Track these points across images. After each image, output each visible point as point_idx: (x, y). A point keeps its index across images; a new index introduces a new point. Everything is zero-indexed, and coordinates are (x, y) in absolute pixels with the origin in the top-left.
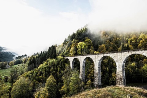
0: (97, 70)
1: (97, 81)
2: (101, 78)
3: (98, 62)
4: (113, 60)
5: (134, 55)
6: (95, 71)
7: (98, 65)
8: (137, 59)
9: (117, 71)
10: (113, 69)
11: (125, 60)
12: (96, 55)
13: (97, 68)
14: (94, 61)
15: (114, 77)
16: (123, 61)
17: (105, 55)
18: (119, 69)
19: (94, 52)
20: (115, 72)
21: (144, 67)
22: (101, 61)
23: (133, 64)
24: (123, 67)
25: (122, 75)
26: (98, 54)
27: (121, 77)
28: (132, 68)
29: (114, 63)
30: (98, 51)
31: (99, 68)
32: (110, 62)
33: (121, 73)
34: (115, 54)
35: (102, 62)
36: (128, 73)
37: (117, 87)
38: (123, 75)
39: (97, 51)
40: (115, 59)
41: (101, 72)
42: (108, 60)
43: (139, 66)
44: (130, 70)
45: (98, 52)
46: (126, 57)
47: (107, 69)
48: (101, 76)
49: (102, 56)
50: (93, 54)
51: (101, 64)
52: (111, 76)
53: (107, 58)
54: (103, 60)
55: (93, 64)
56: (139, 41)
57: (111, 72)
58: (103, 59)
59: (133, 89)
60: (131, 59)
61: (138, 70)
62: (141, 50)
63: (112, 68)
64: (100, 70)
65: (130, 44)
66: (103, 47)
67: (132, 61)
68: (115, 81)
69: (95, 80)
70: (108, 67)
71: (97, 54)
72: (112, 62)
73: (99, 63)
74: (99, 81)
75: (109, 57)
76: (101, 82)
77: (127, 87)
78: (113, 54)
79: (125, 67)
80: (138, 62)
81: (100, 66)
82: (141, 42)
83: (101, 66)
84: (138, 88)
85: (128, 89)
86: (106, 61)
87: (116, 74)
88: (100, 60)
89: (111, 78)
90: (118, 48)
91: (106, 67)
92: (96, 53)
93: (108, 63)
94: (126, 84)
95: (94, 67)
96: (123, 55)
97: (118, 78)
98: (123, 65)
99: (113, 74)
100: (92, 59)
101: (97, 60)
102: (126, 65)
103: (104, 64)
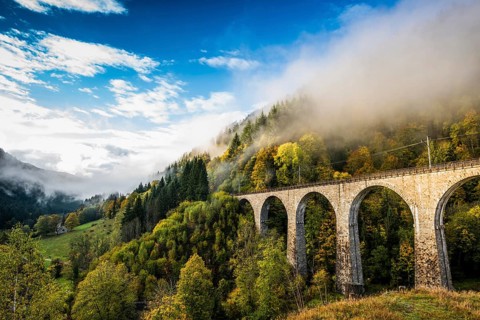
0: (345, 234)
1: (348, 272)
2: (360, 263)
3: (348, 206)
4: (401, 199)
5: (476, 179)
6: (339, 238)
7: (347, 219)
9: (417, 236)
10: (401, 231)
11: (444, 197)
12: (339, 183)
13: (344, 228)
14: (332, 204)
15: (408, 258)
16: (436, 203)
17: (372, 183)
18: (424, 231)
19: (331, 176)
20: (408, 240)
22: (358, 205)
23: (475, 211)
24: (436, 222)
25: (434, 251)
26: (348, 180)
27: (432, 258)
28: (472, 224)
29: (402, 209)
30: (344, 171)
31: (351, 226)
32: (390, 208)
33: (432, 242)
34: (407, 177)
35: (363, 207)
36: (459, 242)
38: (440, 251)
39: (341, 170)
40: (407, 197)
41: (361, 240)
42: (380, 200)
44: (465, 232)
45: (345, 174)
46: (445, 188)
47: (380, 231)
48: (362, 257)
49: (362, 185)
50: (331, 181)
51: (359, 216)
52: (395, 256)
53: (380, 195)
54: (366, 201)
55: (330, 213)
57: (394, 241)
58: (366, 198)
60: (465, 192)
63: (397, 229)
64: (357, 236)
65: (460, 143)
66: (364, 155)
67: (470, 200)
68: (412, 272)
69: (342, 268)
70: (382, 223)
71: (342, 182)
72: (397, 205)
73: (352, 210)
74: (354, 272)
75: (387, 190)
76: (361, 277)
77: (456, 294)
78: (400, 178)
79: (445, 221)
81: (355, 221)
83: (360, 222)
85: (461, 300)
86: (375, 204)
87: (413, 246)
88: (356, 199)
89: (397, 261)
90: (417, 156)
91: (375, 222)
92: (338, 178)
93: (384, 212)
94: (450, 282)
95: (334, 225)
96: (433, 180)
97: (421, 262)
98: (437, 215)
99: (402, 248)
100: (327, 197)
101: (343, 200)
102: (446, 213)
103: (370, 212)
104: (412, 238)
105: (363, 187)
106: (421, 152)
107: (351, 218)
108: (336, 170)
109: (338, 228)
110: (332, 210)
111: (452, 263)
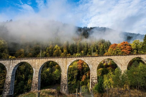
1: (8, 92)
2: (13, 88)
3: (13, 68)
4: (31, 66)
5: (50, 62)
7: (11, 73)
8: (51, 65)
9: (33, 77)
10: (29, 76)
11: (42, 66)
12: (11, 60)
13: (9, 76)
14: (6, 67)
15: (30, 84)
16: (40, 68)
17: (23, 61)
18: (36, 75)
19: (8, 57)
20: (31, 78)
21: (55, 72)
22: (16, 68)
23: (48, 70)
24: (39, 73)
25: (37, 81)
26: (14, 59)
27: (36, 83)
28: (47, 73)
29: (31, 69)
30: (14, 56)
31: (12, 75)
32: (27, 69)
33: (37, 78)
34: (34, 60)
35: (18, 69)
36: (43, 78)
37: (31, 93)
38: (39, 81)
41: (15, 80)
42: (25, 66)
43: (52, 71)
44: (45, 75)
45: (14, 57)
46: (43, 63)
47: (22, 76)
48: (15, 86)
49: (19, 61)
50: (8, 59)
51: (16, 72)
53: (25, 65)
54: (20, 67)
55: (4, 71)
56: (54, 50)
57: (27, 79)
58: (20, 66)
59: (45, 91)
60: (47, 65)
61: (51, 75)
62: (55, 58)
63: (28, 75)
65: (48, 52)
66: (22, 52)
67: (47, 67)
68: (31, 88)
69: (5, 91)
70: (24, 74)
71: (12, 60)
72: (29, 68)
73: (14, 70)
74: (10, 91)
79: (41, 72)
80: (52, 67)
81: (14, 74)
82: (55, 51)
83: (16, 74)
84: (48, 90)
86: (23, 67)
87: (32, 80)
88: (16, 66)
89: (26, 85)
91: (21, 74)
92: (11, 58)
93: (25, 70)
95: (6, 75)
96: (40, 61)
97: (33, 85)
98: (40, 71)
99: (29, 81)
100: (4, 65)
101: (11, 66)
102: (42, 70)
103: (21, 70)
104: (32, 78)
105: (19, 62)
106: (38, 53)
107: (13, 72)
108: (10, 55)
109: (7, 76)
110: (5, 70)
111: (41, 84)
